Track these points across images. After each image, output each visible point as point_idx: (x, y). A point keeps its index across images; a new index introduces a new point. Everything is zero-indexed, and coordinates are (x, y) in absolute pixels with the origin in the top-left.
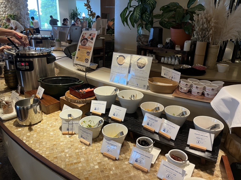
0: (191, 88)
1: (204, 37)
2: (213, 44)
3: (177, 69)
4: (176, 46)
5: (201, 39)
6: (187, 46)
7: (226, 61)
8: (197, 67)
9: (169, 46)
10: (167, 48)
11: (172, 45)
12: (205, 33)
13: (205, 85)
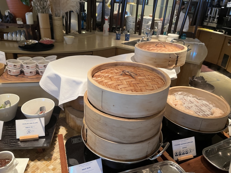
0: (22, 68)
1: (44, 8)
2: (56, 16)
3: (22, 46)
4: (17, 19)
5: (41, 10)
6: (29, 18)
7: (74, 33)
8: (45, 41)
9: (9, 20)
10: (7, 22)
11: (12, 18)
12: (44, 4)
13: (37, 62)
